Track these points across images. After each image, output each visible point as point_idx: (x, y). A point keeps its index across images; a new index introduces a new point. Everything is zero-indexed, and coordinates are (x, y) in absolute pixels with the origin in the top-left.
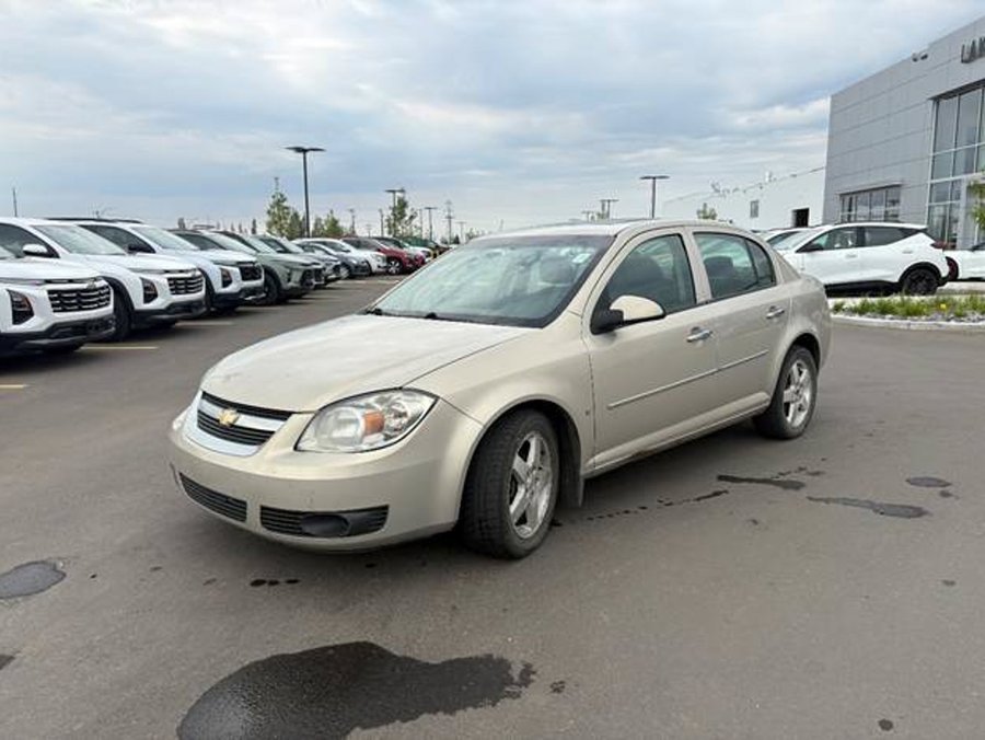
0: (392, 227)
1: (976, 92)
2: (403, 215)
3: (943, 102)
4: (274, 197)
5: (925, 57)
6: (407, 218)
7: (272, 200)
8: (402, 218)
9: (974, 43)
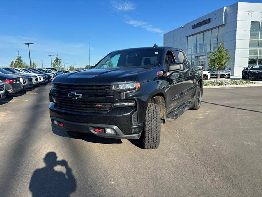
0: (54, 65)
1: (195, 35)
2: (58, 62)
3: (189, 37)
4: (17, 57)
5: (184, 27)
6: (58, 63)
7: (17, 58)
8: (57, 63)
9: (195, 24)
